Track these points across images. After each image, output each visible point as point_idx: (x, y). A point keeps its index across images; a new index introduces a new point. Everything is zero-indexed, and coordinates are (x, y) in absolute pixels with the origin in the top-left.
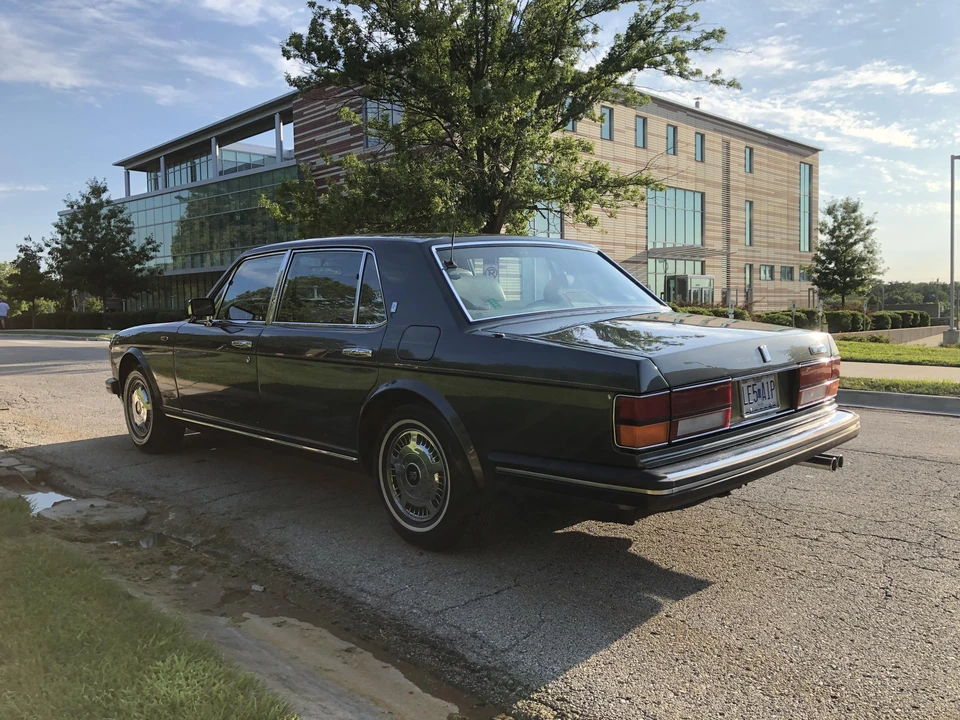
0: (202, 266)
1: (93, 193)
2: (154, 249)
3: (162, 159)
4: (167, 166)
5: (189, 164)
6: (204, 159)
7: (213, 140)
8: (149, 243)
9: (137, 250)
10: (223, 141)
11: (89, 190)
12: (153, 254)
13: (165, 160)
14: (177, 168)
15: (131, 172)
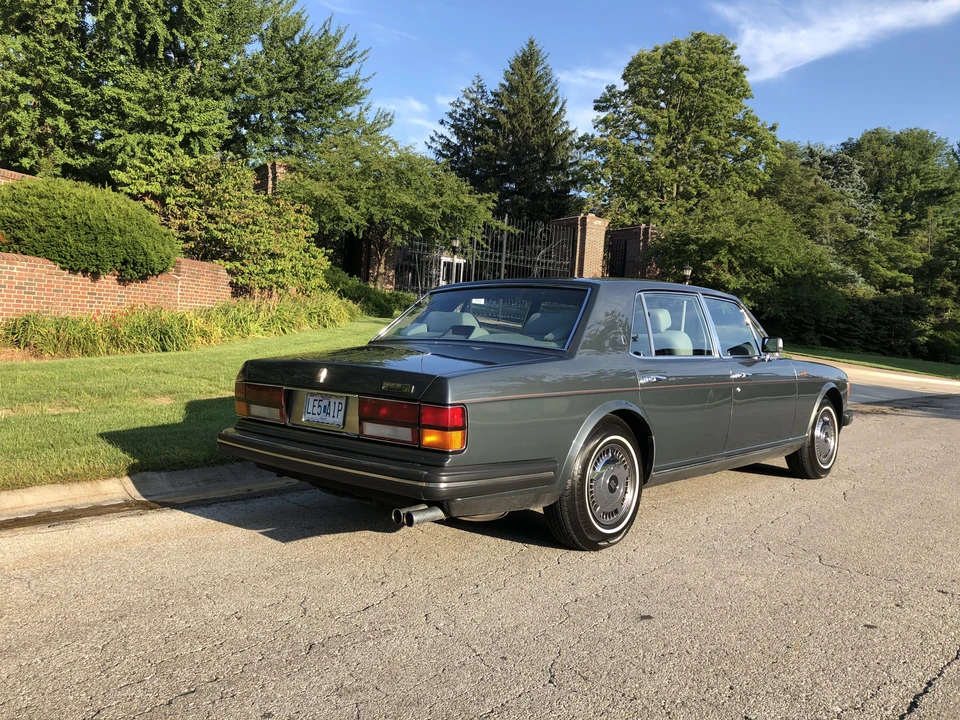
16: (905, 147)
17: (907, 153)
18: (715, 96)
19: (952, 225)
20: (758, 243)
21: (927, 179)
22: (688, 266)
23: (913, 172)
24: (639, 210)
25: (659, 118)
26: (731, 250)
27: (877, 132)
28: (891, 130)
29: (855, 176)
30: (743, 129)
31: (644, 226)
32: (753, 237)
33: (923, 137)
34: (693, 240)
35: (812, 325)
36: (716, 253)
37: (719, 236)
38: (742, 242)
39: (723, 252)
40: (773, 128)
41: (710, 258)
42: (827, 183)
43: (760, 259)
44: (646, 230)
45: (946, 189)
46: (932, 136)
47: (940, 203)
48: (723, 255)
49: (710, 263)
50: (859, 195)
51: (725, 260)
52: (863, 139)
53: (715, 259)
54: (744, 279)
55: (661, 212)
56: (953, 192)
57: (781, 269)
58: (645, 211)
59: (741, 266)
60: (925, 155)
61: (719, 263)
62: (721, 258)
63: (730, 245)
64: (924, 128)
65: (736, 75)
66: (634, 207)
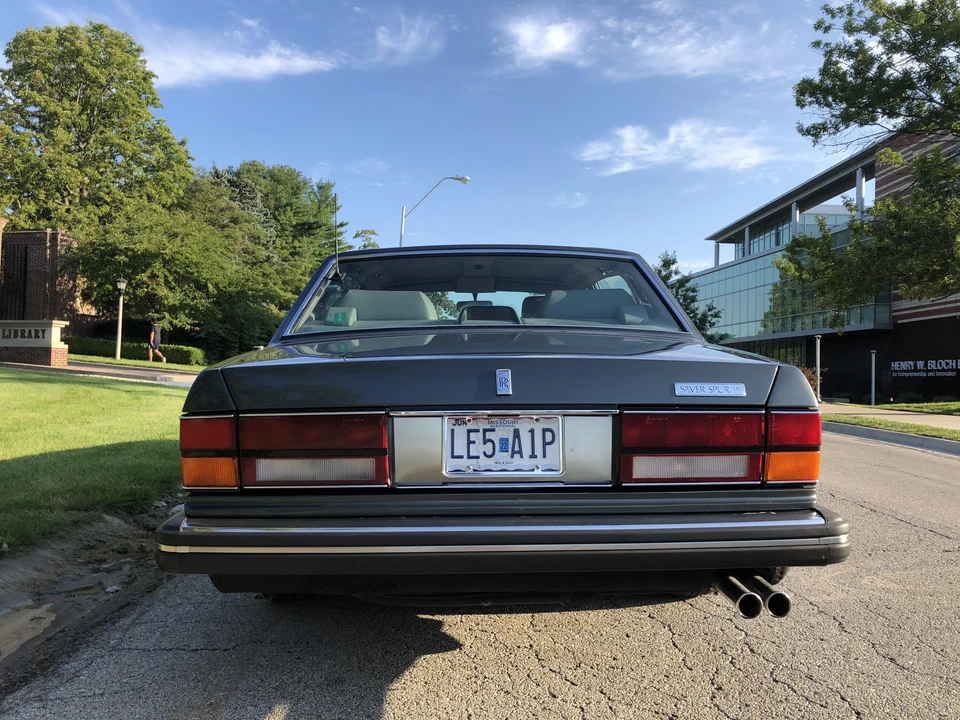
0: (793, 330)
1: (664, 265)
2: (716, 315)
3: (747, 230)
4: (753, 235)
5: (774, 232)
6: (787, 225)
7: (794, 206)
8: (710, 310)
9: (699, 316)
10: (804, 205)
11: (661, 264)
12: (714, 320)
13: (750, 231)
14: (761, 237)
15: (721, 244)
16: (278, 182)
17: (281, 187)
18: (127, 97)
19: (320, 255)
20: (195, 259)
21: (298, 212)
22: (122, 279)
23: (287, 205)
24: (38, 211)
25: (60, 109)
26: (166, 263)
27: (254, 164)
28: (266, 164)
29: (258, 201)
30: (154, 138)
31: (49, 231)
32: (190, 251)
33: (292, 175)
34: (121, 251)
35: (236, 343)
36: (148, 265)
37: (153, 249)
38: (178, 256)
39: (158, 265)
40: (183, 143)
41: (144, 272)
42: (235, 204)
43: (196, 274)
44: (54, 237)
45: (315, 223)
46: (298, 175)
47: (311, 234)
48: (157, 267)
49: (144, 277)
50: (262, 220)
51: (160, 274)
52: (242, 168)
53: (149, 272)
54: (180, 296)
55: (70, 217)
56: (320, 227)
57: (216, 286)
58: (45, 214)
59: (176, 280)
60: (296, 191)
61: (153, 276)
62: (155, 272)
63: (164, 259)
64: (293, 167)
65: (145, 79)
66: (32, 208)
